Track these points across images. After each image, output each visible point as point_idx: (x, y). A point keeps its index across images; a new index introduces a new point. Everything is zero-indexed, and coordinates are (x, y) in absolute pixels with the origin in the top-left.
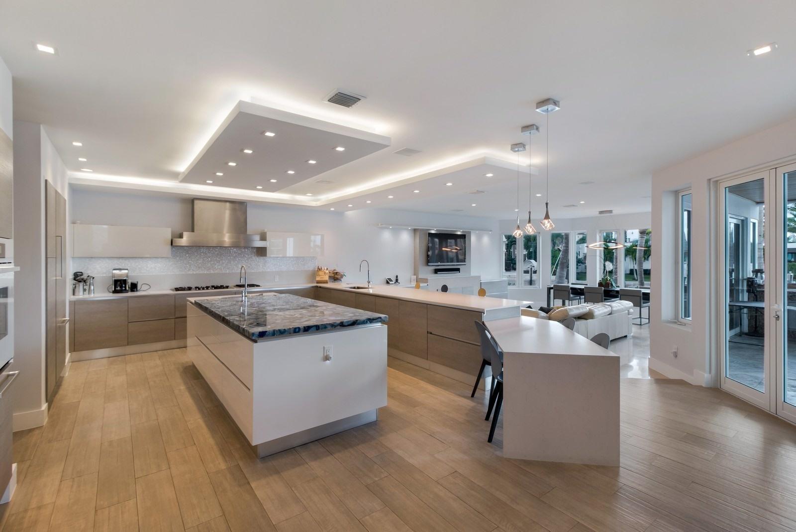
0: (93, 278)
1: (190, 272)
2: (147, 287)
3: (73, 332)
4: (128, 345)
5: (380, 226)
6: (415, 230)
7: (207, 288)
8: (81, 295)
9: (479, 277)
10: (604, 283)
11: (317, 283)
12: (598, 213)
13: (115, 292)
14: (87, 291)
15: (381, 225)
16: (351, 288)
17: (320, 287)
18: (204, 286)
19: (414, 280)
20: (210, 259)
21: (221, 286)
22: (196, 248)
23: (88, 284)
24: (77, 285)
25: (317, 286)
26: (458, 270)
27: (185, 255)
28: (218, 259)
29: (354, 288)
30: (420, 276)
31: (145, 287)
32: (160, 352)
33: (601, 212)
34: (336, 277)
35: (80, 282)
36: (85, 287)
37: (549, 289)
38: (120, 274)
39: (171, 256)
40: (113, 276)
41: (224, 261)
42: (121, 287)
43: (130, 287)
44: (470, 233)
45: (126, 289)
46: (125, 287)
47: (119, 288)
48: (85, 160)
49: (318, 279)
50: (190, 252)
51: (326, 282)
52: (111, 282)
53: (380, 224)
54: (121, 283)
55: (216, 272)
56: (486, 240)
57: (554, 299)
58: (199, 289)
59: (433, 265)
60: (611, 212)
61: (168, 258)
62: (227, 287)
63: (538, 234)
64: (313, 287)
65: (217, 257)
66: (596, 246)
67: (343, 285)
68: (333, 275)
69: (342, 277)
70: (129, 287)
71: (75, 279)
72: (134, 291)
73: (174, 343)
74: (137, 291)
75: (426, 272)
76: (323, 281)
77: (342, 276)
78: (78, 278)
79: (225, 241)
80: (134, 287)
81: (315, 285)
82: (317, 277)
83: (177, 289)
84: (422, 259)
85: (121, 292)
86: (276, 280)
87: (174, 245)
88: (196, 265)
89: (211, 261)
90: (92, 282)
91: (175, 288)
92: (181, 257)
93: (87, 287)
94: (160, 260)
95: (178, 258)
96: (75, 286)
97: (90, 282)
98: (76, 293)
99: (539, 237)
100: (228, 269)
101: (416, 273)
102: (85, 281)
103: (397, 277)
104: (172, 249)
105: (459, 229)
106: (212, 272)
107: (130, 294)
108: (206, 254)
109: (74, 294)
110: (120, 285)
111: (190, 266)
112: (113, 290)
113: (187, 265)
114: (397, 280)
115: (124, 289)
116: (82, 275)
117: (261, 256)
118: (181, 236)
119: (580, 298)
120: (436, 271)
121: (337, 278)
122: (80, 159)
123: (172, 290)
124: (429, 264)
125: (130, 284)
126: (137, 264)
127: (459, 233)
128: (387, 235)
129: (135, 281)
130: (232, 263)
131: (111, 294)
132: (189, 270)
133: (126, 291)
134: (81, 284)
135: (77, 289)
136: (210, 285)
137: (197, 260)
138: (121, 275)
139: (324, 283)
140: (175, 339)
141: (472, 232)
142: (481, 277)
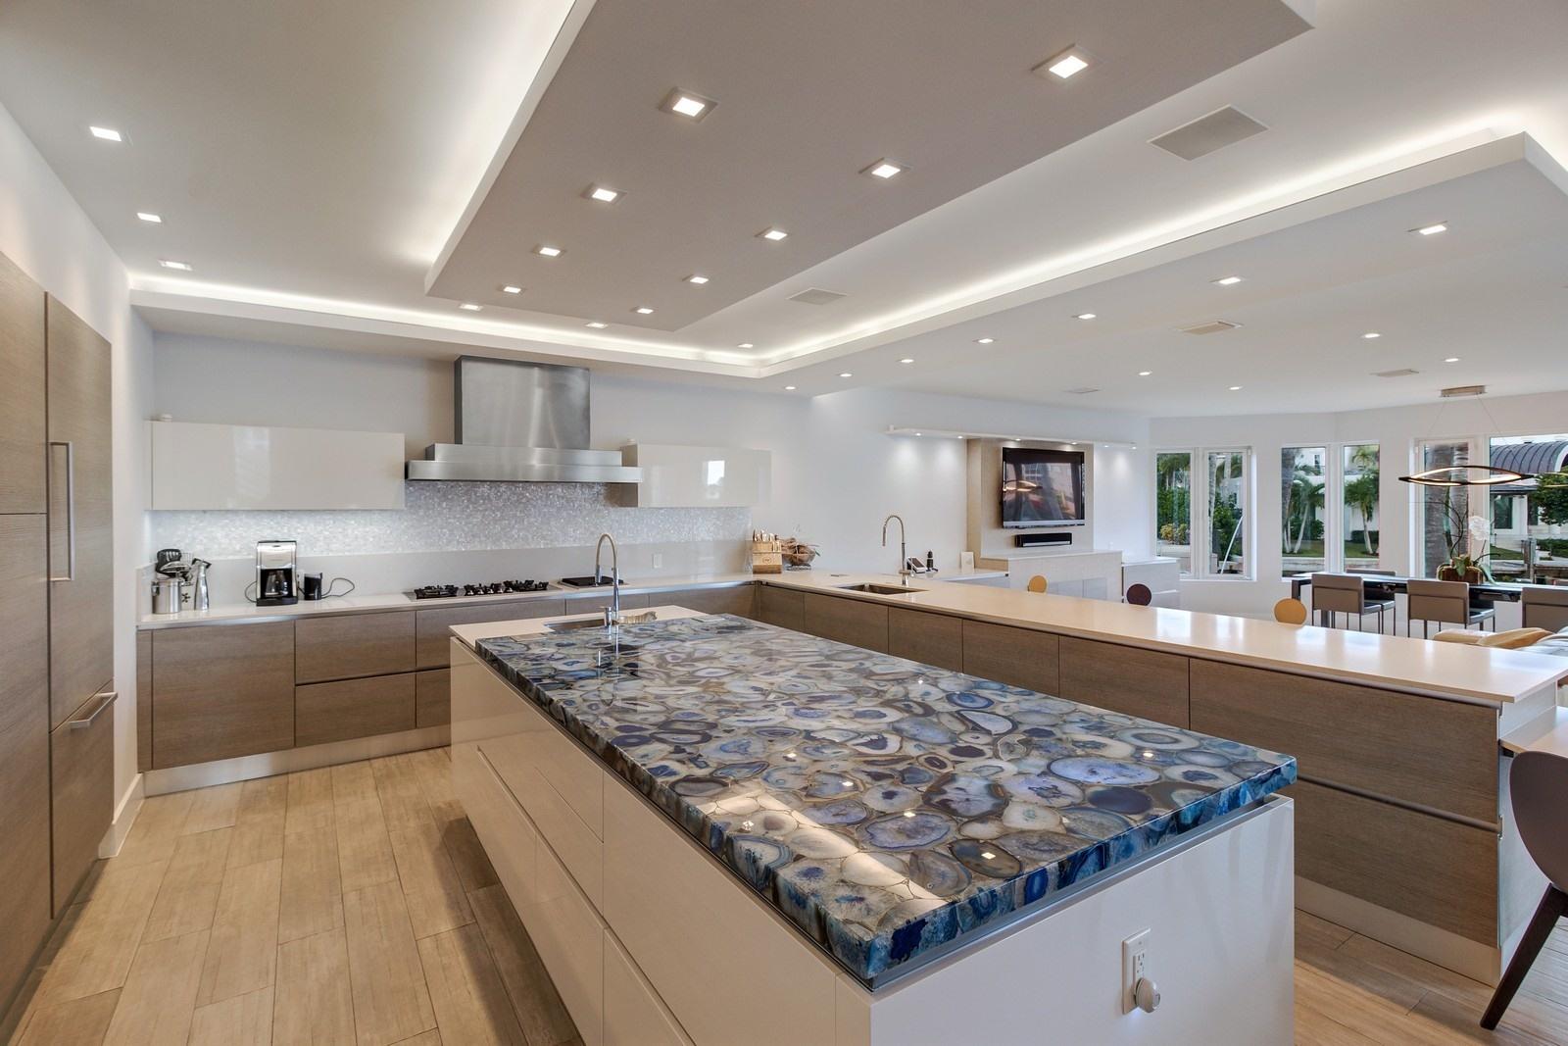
0: (208, 565)
1: (450, 548)
2: (345, 587)
3: (149, 714)
4: (295, 746)
5: (892, 431)
6: (970, 442)
7: (496, 588)
8: (174, 614)
9: (1120, 553)
11: (755, 572)
12: (1440, 393)
13: (263, 601)
14: (191, 601)
15: (895, 429)
16: (852, 588)
17: (767, 584)
18: (487, 583)
19: (969, 563)
20: (498, 513)
21: (529, 583)
22: (462, 485)
23: (194, 581)
24: (162, 587)
25: (760, 583)
26: (1067, 537)
27: (439, 504)
28: (518, 514)
29: (861, 588)
30: (985, 553)
31: (340, 588)
32: (377, 763)
33: (1447, 392)
34: (796, 557)
35: (172, 575)
36: (184, 590)
37: (1298, 584)
38: (277, 555)
39: (403, 507)
40: (259, 560)
41: (532, 520)
42: (279, 588)
43: (302, 586)
44: (1090, 447)
45: (290, 594)
46: (290, 588)
47: (273, 593)
48: (156, 219)
49: (758, 562)
50: (450, 497)
51: (777, 571)
52: (254, 578)
53: (892, 427)
54: (277, 578)
55: (514, 546)
56: (1121, 465)
58: (476, 592)
59: (1012, 527)
60: (1479, 389)
61: (397, 511)
62: (544, 586)
63: (1244, 451)
64: (749, 583)
65: (516, 507)
67: (819, 577)
68: (789, 552)
69: (811, 558)
70: (298, 588)
71: (158, 569)
72: (313, 598)
73: (413, 737)
74: (320, 597)
75: (997, 542)
76: (769, 567)
77: (812, 555)
78: (169, 566)
79: (533, 466)
80: (312, 587)
81: (752, 578)
82: (754, 557)
83: (420, 594)
84: (986, 510)
85: (279, 601)
86: (656, 567)
87: (411, 477)
88: (466, 529)
89: (502, 518)
90: (202, 575)
91: (416, 591)
92: (429, 509)
93: (189, 590)
94: (376, 517)
95: (421, 513)
96: (158, 589)
97: (198, 575)
98: (161, 607)
99: (1249, 458)
100: (544, 538)
101: (971, 545)
102: (184, 575)
103: (930, 555)
104: (406, 488)
106: (504, 546)
107: (303, 607)
108: (490, 500)
109: (154, 610)
110: (275, 584)
111: (451, 531)
112: (259, 596)
113: (444, 530)
114: (930, 563)
115: (286, 593)
116: (179, 558)
117: (622, 505)
118: (429, 454)
119: (1383, 606)
120: (1020, 541)
121: (800, 560)
122: (143, 216)
123: (407, 594)
124: (1005, 523)
125: (301, 580)
126: (319, 528)
127: (1068, 449)
128: (906, 456)
129: (314, 574)
130: (552, 523)
131: (254, 609)
132: (449, 542)
133: (291, 599)
134: (174, 582)
135: (162, 598)
136: (500, 580)
137: (468, 517)
138: (279, 558)
139: (772, 572)
140: (416, 727)
141: (1096, 445)
142: (1123, 554)
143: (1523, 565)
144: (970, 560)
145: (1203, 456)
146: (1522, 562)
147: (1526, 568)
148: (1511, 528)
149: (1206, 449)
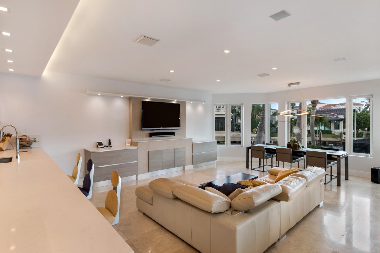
5: (88, 92)
6: (130, 99)
9: (191, 139)
10: (292, 145)
26: (173, 133)
33: (289, 85)
37: (248, 149)
44: (184, 103)
57: (252, 157)
59: (148, 130)
60: (298, 84)
63: (241, 105)
66: (285, 113)
75: (141, 136)
99: (242, 107)
101: (130, 137)
103: (110, 140)
105: (175, 99)
114: (110, 144)
119: (273, 156)
120: (151, 135)
124: (144, 129)
127: (174, 102)
141: (187, 102)
142: (193, 139)
143: (340, 139)
144: (129, 142)
145: (229, 107)
146: (340, 138)
147: (341, 140)
148: (339, 129)
149: (230, 104)
